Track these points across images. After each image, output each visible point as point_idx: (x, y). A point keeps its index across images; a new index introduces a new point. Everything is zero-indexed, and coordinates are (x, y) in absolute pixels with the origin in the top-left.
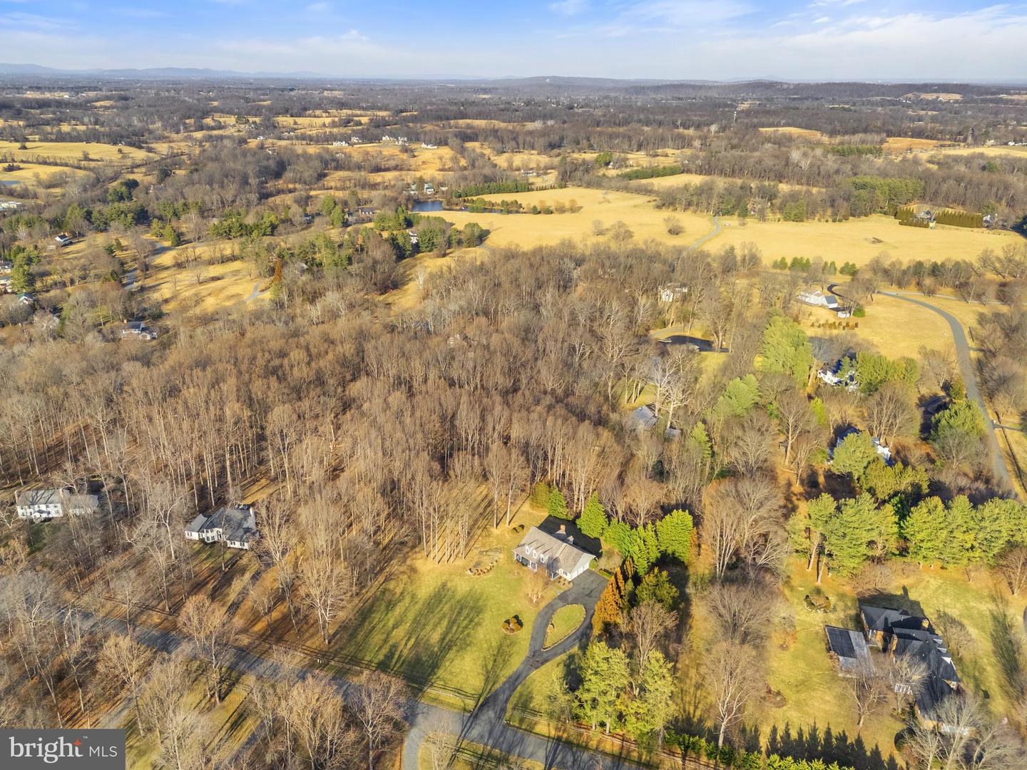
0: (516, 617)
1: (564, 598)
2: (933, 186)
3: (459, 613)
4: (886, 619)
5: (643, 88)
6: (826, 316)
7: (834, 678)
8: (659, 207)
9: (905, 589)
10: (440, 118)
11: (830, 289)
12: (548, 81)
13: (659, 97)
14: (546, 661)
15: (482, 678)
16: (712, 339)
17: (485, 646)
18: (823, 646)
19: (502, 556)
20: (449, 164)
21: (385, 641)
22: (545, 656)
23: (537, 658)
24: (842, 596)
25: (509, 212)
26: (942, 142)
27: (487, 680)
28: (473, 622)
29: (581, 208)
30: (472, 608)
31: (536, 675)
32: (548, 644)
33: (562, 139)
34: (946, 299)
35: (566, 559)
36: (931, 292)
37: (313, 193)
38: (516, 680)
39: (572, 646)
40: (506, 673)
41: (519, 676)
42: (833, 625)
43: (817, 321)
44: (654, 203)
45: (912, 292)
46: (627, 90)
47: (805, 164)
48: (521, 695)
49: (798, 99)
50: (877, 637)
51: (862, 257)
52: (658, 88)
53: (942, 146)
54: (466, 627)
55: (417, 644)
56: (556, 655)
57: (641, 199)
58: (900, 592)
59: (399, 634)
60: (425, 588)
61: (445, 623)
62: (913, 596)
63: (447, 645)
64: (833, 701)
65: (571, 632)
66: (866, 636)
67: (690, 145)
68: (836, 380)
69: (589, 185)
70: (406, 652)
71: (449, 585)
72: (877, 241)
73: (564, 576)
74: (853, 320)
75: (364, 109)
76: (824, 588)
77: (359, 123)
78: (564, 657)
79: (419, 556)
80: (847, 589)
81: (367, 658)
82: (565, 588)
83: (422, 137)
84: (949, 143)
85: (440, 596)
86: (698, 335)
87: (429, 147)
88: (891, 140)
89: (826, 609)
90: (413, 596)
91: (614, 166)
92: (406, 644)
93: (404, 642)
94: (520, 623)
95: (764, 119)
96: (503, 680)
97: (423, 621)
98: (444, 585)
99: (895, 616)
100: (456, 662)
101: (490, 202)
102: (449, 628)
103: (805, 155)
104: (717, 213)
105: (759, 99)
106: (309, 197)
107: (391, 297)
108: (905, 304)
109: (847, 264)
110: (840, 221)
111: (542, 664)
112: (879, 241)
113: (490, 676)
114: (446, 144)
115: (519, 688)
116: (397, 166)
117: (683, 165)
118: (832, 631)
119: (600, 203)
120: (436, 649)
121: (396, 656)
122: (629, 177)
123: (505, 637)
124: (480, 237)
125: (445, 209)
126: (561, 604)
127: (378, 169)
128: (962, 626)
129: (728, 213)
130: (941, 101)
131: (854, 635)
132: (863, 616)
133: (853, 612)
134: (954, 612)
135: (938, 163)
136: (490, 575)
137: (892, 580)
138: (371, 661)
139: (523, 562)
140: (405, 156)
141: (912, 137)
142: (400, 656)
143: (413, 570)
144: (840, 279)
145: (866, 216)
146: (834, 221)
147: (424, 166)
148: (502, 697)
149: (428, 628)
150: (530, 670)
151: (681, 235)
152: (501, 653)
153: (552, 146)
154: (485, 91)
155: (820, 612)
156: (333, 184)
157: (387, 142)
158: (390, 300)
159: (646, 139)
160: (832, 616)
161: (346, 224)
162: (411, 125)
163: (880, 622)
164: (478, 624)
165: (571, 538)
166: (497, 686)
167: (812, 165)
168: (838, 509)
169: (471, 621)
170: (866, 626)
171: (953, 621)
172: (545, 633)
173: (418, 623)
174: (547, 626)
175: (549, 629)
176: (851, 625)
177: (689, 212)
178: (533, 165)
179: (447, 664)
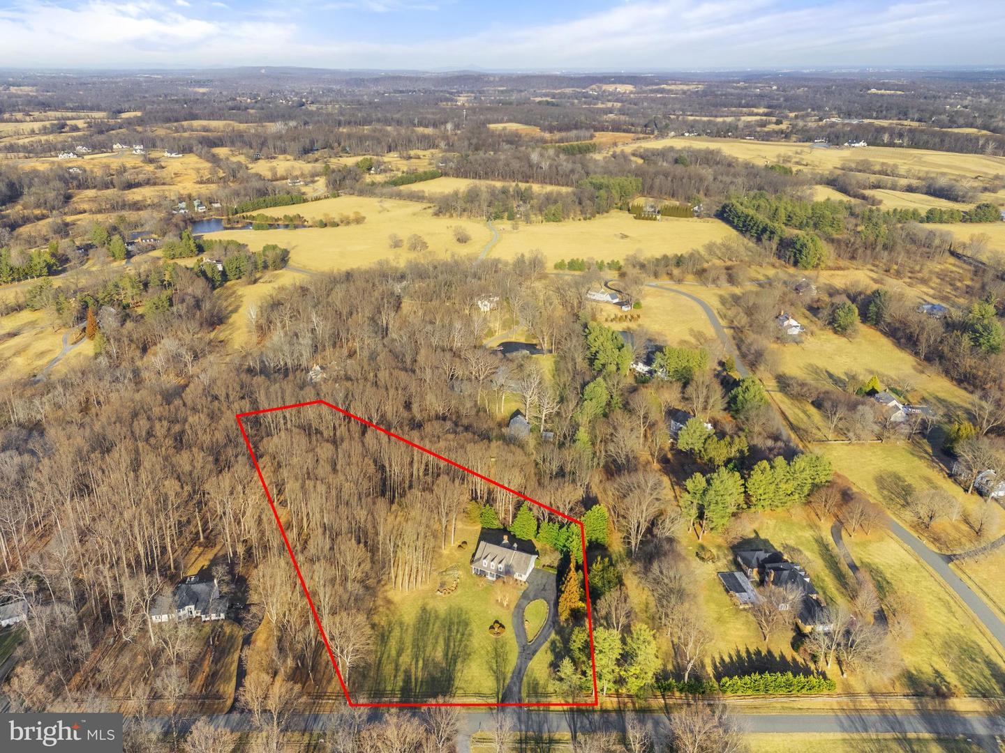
0: (497, 622)
1: (526, 597)
2: (649, 181)
3: (450, 630)
4: (758, 559)
5: (363, 80)
6: (613, 311)
7: (738, 611)
8: (436, 214)
9: (755, 532)
10: (168, 120)
11: (606, 285)
12: (263, 71)
13: (381, 88)
14: (535, 652)
15: (492, 678)
16: (534, 342)
17: (482, 652)
18: (722, 589)
19: (460, 573)
20: (207, 175)
21: (397, 669)
22: (533, 647)
23: (528, 652)
24: (719, 547)
25: (296, 227)
26: (637, 136)
27: (498, 679)
28: (466, 635)
29: (364, 218)
30: (459, 624)
31: (532, 664)
32: (530, 637)
33: (312, 142)
34: (691, 285)
35: (519, 564)
36: (680, 281)
37: (69, 219)
38: (519, 673)
39: (550, 634)
40: (510, 668)
41: (520, 670)
42: (722, 570)
43: (609, 316)
44: (430, 211)
45: (665, 282)
46: (348, 83)
47: (545, 165)
48: (529, 684)
49: (506, 91)
50: (754, 574)
51: (619, 252)
52: (377, 80)
53: (638, 139)
54: (461, 641)
55: (425, 666)
56: (540, 645)
57: (417, 207)
58: (753, 536)
59: (405, 659)
60: (409, 615)
61: (441, 642)
62: (762, 536)
63: (452, 659)
64: (743, 627)
65: (543, 623)
66: (746, 574)
67: (435, 146)
68: (646, 368)
69: (362, 193)
70: (420, 674)
71: (428, 608)
72: (624, 236)
73: (520, 578)
74: (636, 312)
75: (73, 110)
76: (705, 544)
77: (75, 129)
78: (547, 644)
79: (387, 587)
80: (720, 541)
81: (389, 688)
82: (524, 587)
83: (158, 143)
84: (641, 136)
85: (425, 619)
86: (522, 340)
87: (173, 155)
88: (597, 134)
89: (713, 559)
90: (401, 624)
91: (376, 170)
92: (417, 668)
93: (413, 666)
94: (502, 626)
95: (489, 116)
96: (509, 675)
97: (421, 644)
98: (424, 610)
99: (762, 555)
100: (465, 671)
101: (272, 218)
102: (447, 645)
103: (542, 155)
104: (489, 219)
105: (472, 92)
106: (67, 225)
107: (220, 333)
108: (666, 293)
109: (613, 261)
110: (590, 219)
111: (533, 654)
112: (626, 237)
113: (498, 675)
114: (191, 151)
115: (525, 679)
116: (149, 180)
117: (438, 167)
118: (723, 575)
119: (380, 212)
120: (444, 665)
121: (413, 680)
122: (395, 183)
123: (497, 641)
124: (283, 259)
125: (226, 229)
126: (526, 602)
127: (130, 186)
128: (799, 551)
129: (498, 217)
130: (619, 93)
131: (738, 575)
132: (739, 559)
133: (731, 558)
134: (792, 543)
135: (642, 157)
136: (459, 591)
137: (746, 528)
138: (393, 690)
139: (482, 574)
140: (150, 168)
141: (613, 131)
142: (416, 679)
143: (389, 602)
144: (612, 275)
145: (607, 212)
146: (585, 219)
147: (179, 179)
148: (515, 689)
149: (429, 649)
150: (526, 664)
151: (469, 242)
152: (499, 654)
153: (306, 151)
154: (200, 83)
155: (710, 563)
156: (85, 206)
157: (122, 150)
158: (222, 337)
159: (394, 141)
160: (719, 564)
161: (129, 255)
162: (140, 129)
163: (754, 562)
164: (470, 635)
165: (515, 545)
166: (508, 681)
167: (551, 166)
168: (708, 482)
169: (463, 635)
170: (744, 567)
171: (793, 549)
172: (524, 629)
173: (418, 646)
174: (523, 623)
175: (527, 625)
176: (733, 568)
177: (464, 218)
178: (297, 173)
179: (459, 674)
